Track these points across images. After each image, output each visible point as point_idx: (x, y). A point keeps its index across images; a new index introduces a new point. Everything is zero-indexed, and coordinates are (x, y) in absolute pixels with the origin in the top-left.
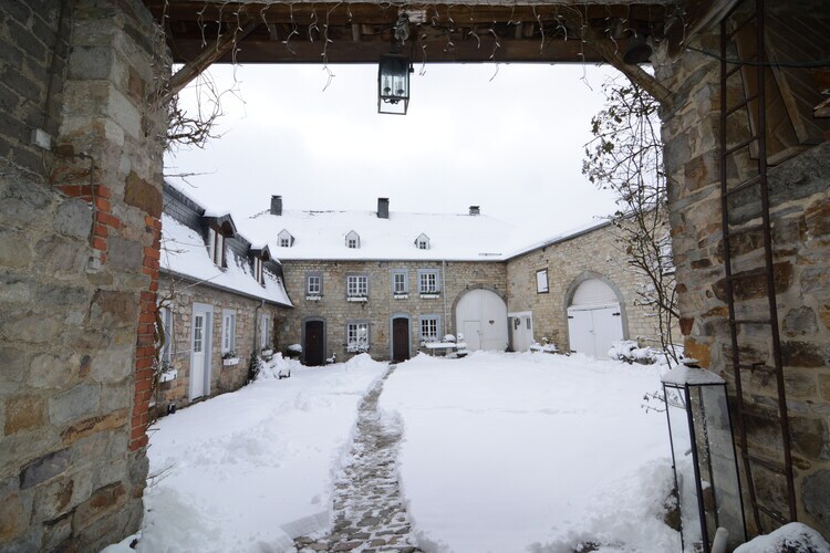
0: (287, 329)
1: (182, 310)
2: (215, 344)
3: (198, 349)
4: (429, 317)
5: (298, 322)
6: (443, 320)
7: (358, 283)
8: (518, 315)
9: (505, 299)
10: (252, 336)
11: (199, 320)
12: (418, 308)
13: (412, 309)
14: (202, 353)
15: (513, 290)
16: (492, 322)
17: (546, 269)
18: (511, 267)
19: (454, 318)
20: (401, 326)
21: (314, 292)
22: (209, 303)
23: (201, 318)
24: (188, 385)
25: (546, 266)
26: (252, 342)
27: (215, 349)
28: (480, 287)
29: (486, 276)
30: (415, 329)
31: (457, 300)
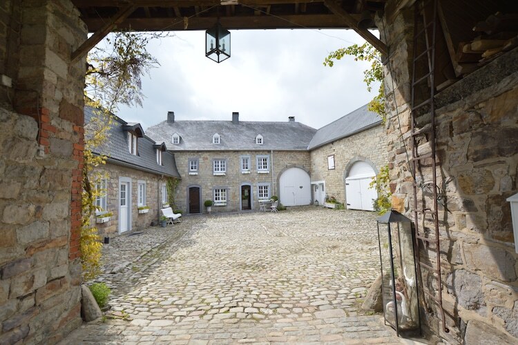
0: (178, 192)
1: (112, 181)
2: (133, 201)
3: (123, 203)
4: (263, 184)
5: (185, 188)
6: (271, 185)
7: (220, 164)
8: (317, 183)
9: (309, 173)
10: (156, 196)
11: (123, 187)
12: (256, 179)
13: (253, 180)
14: (126, 206)
15: (314, 168)
16: (301, 187)
17: (334, 155)
18: (314, 154)
19: (278, 185)
20: (246, 189)
21: (194, 170)
22: (128, 176)
23: (124, 186)
24: (117, 224)
25: (333, 153)
26: (156, 200)
27: (134, 204)
28: (294, 166)
29: (298, 159)
30: (255, 192)
31: (280, 174)
